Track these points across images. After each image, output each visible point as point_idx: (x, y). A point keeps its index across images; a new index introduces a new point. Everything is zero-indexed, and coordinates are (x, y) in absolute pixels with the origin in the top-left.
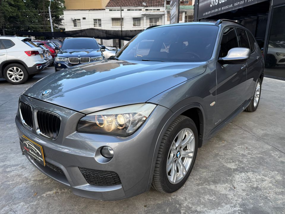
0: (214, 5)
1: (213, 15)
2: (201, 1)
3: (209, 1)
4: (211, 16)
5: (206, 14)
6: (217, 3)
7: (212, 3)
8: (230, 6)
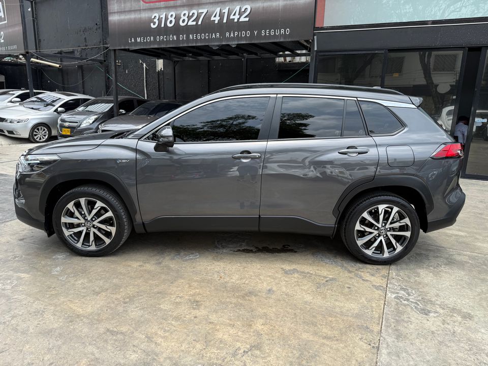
0: (163, 26)
1: (163, 46)
2: (116, 11)
3: (144, 15)
4: (156, 46)
5: (138, 40)
6: (171, 22)
7: (156, 20)
8: (214, 36)
